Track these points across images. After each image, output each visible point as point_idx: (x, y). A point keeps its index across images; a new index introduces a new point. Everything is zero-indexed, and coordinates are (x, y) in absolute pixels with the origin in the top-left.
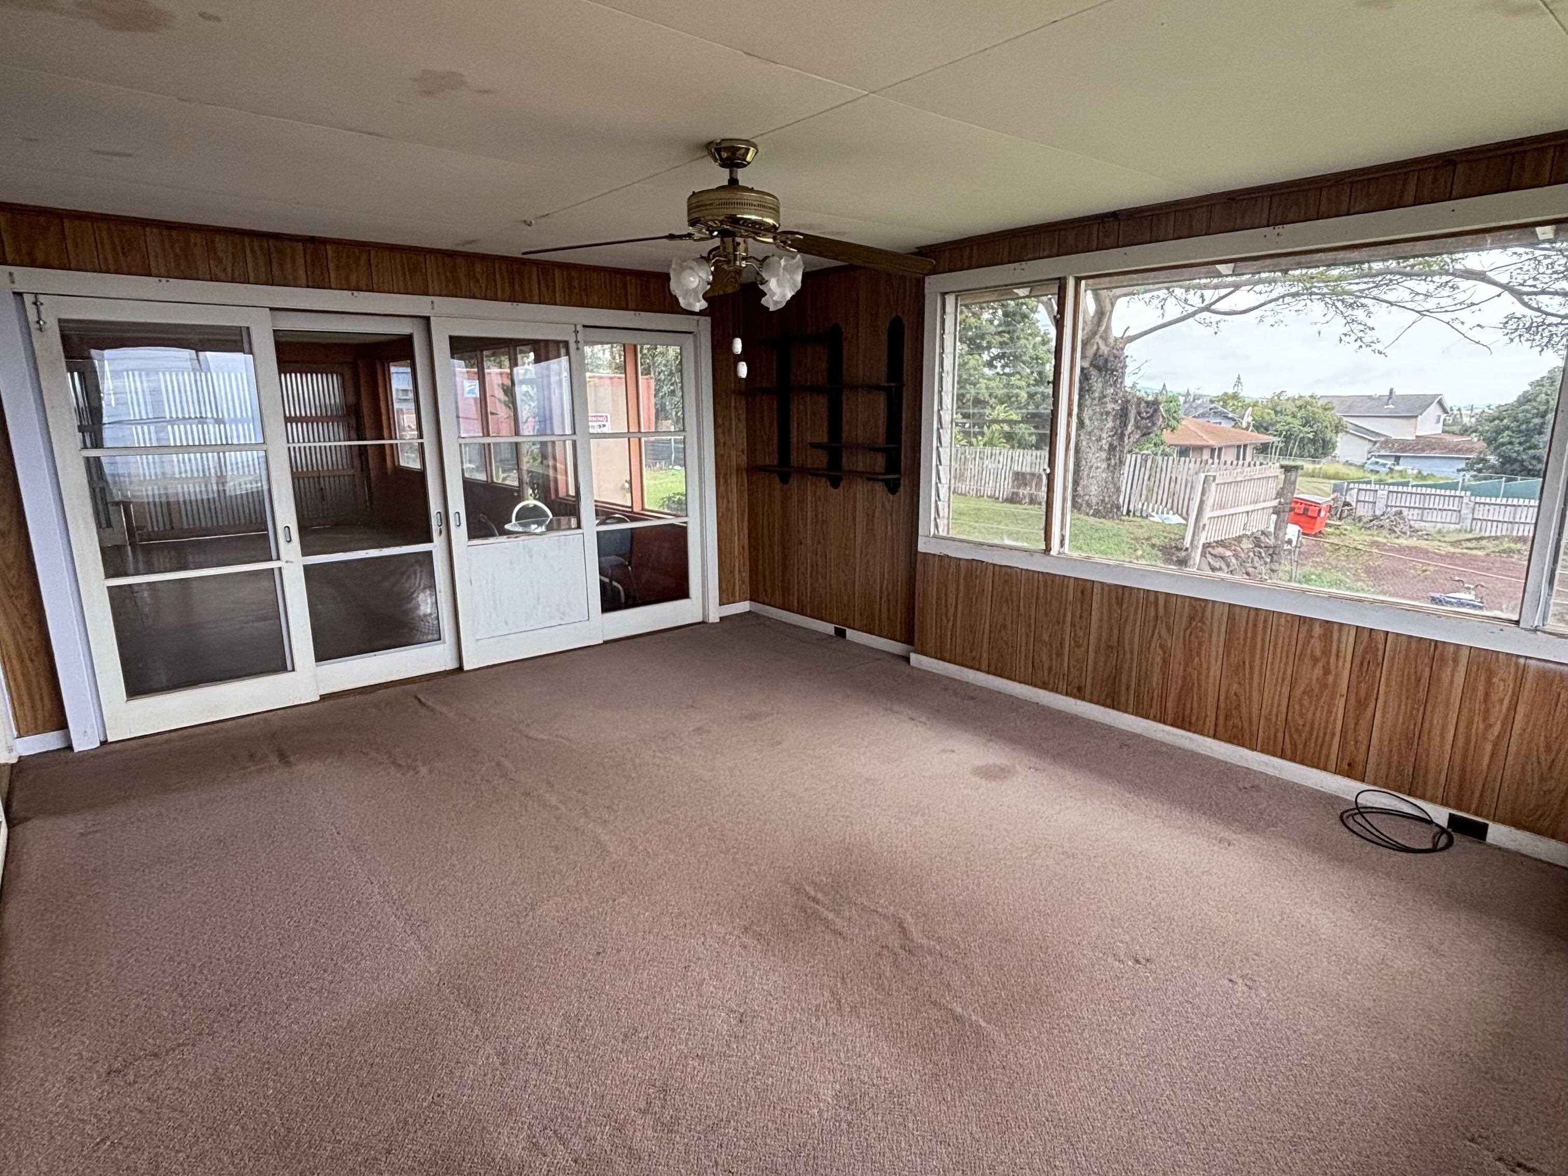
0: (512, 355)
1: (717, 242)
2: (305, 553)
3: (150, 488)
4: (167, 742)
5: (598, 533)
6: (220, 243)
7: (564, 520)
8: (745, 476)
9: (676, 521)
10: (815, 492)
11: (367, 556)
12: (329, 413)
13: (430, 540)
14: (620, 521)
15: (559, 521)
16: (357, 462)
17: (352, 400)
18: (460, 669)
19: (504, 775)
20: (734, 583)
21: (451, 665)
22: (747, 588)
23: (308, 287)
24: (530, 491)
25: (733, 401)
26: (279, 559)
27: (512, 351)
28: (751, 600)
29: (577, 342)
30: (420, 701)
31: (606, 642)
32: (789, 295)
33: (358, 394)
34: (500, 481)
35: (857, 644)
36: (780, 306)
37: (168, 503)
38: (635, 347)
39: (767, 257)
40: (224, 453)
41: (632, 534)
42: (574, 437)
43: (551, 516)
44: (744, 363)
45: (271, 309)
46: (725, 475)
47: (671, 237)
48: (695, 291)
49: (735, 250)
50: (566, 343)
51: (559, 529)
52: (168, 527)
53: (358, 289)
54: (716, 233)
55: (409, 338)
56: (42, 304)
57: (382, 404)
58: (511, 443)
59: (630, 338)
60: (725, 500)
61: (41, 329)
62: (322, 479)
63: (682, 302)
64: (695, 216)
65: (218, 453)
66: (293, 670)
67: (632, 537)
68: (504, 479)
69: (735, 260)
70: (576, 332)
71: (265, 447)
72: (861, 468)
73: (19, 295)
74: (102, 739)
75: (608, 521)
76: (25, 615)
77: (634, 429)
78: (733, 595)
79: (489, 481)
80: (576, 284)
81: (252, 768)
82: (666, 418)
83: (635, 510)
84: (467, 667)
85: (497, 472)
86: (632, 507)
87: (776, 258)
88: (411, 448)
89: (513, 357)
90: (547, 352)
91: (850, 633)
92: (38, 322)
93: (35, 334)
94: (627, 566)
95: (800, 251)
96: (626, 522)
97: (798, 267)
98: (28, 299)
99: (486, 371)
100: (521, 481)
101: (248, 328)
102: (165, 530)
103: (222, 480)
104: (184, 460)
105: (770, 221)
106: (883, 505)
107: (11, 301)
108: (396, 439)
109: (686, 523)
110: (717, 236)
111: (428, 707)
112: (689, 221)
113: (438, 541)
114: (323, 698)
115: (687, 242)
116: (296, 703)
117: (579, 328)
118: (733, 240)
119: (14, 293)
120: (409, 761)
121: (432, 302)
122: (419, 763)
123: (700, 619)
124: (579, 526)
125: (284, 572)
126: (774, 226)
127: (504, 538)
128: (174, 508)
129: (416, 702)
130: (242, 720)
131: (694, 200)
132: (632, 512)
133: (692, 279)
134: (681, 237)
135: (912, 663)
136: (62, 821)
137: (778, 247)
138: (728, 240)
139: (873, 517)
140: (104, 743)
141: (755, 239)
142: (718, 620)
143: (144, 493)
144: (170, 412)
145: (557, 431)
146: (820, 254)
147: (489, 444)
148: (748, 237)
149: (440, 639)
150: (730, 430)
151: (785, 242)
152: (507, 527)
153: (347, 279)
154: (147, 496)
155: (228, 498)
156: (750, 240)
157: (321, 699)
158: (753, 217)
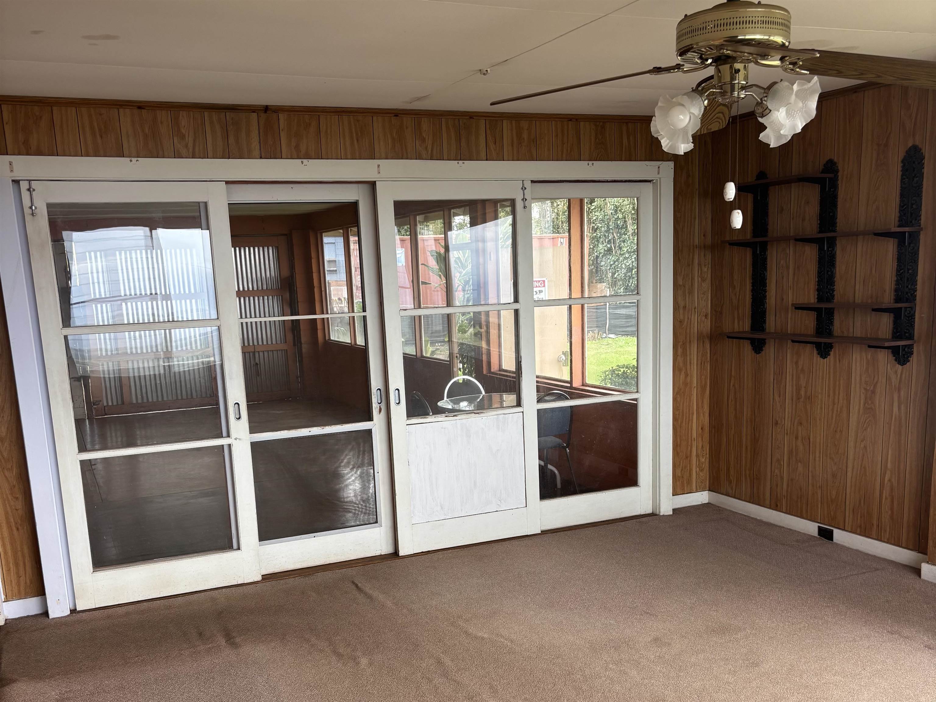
0: (446, 218)
1: (711, 71)
2: (253, 430)
3: (105, 364)
4: (127, 614)
5: (538, 410)
6: (184, 119)
7: (496, 396)
8: (708, 346)
9: (624, 398)
10: (797, 363)
11: (310, 434)
12: (265, 287)
13: (370, 418)
14: (560, 397)
15: (491, 397)
16: (290, 337)
17: (286, 273)
18: (396, 554)
19: (445, 674)
20: (691, 470)
21: (385, 548)
22: (705, 475)
23: (261, 158)
24: (461, 366)
25: (696, 257)
26: (228, 436)
27: (446, 213)
28: (709, 490)
29: (524, 200)
30: (357, 586)
31: (544, 532)
32: (799, 126)
33: (292, 267)
34: (428, 355)
35: (848, 549)
36: (784, 141)
37: (120, 378)
38: (582, 201)
39: (775, 83)
40: (170, 330)
41: (572, 412)
42: (516, 306)
43: (483, 393)
44: (740, 211)
45: (227, 182)
46: (684, 344)
47: (657, 70)
48: (685, 130)
49: (733, 78)
50: (513, 203)
51: (490, 407)
52: (120, 402)
53: (308, 157)
54: (710, 61)
55: (354, 205)
56: (34, 190)
57: (315, 276)
58: (443, 315)
59: (577, 191)
60: (683, 373)
61: (33, 214)
62: (257, 355)
63: (665, 144)
64: (687, 42)
65: (165, 330)
66: (239, 548)
67: (572, 416)
68: (433, 352)
69: (733, 90)
70: (524, 188)
71: (218, 323)
72: (858, 333)
73: (16, 182)
74: (72, 608)
75: (547, 398)
76: (14, 486)
77: (576, 294)
78: (689, 482)
79: (419, 355)
80: (525, 135)
81: (202, 647)
82: (601, 281)
83: (574, 385)
84: (402, 552)
85: (426, 346)
86: (571, 382)
87: (785, 84)
88: (341, 322)
89: (447, 221)
90: (484, 214)
91: (839, 536)
92: (31, 208)
93: (28, 218)
94: (564, 448)
95: (813, 72)
96: (567, 399)
97: (813, 92)
98: (24, 186)
99: (419, 237)
100: (451, 355)
101: (206, 204)
102: (118, 404)
103: (168, 356)
104: (135, 337)
105: (779, 39)
106: (888, 379)
107: (10, 188)
108: (327, 313)
109: (636, 400)
110: (710, 64)
111: (366, 594)
112: (678, 50)
113: (378, 418)
114: (266, 578)
115: (676, 75)
116: (239, 583)
117: (528, 184)
118: (731, 67)
119: (13, 181)
120: (349, 650)
121: (379, 166)
122: (359, 653)
123: (650, 511)
124: (519, 404)
125: (233, 449)
126: (783, 45)
127: (440, 418)
128: (124, 382)
129: (354, 587)
130: (190, 597)
131: (684, 25)
132: (571, 387)
133: (681, 117)
134: (668, 70)
135: (923, 576)
136: (41, 686)
137: (785, 70)
138: (725, 68)
139: (873, 392)
140: (73, 611)
141: (757, 63)
142: (671, 513)
143: (101, 369)
144: (125, 290)
145: (492, 300)
146: (839, 74)
147: (420, 317)
148: (749, 61)
149: (376, 522)
150: (691, 292)
151: (794, 64)
152: (440, 404)
153: (297, 147)
154: (104, 371)
155: (172, 375)
156: (751, 66)
157: (263, 579)
158: (758, 37)
